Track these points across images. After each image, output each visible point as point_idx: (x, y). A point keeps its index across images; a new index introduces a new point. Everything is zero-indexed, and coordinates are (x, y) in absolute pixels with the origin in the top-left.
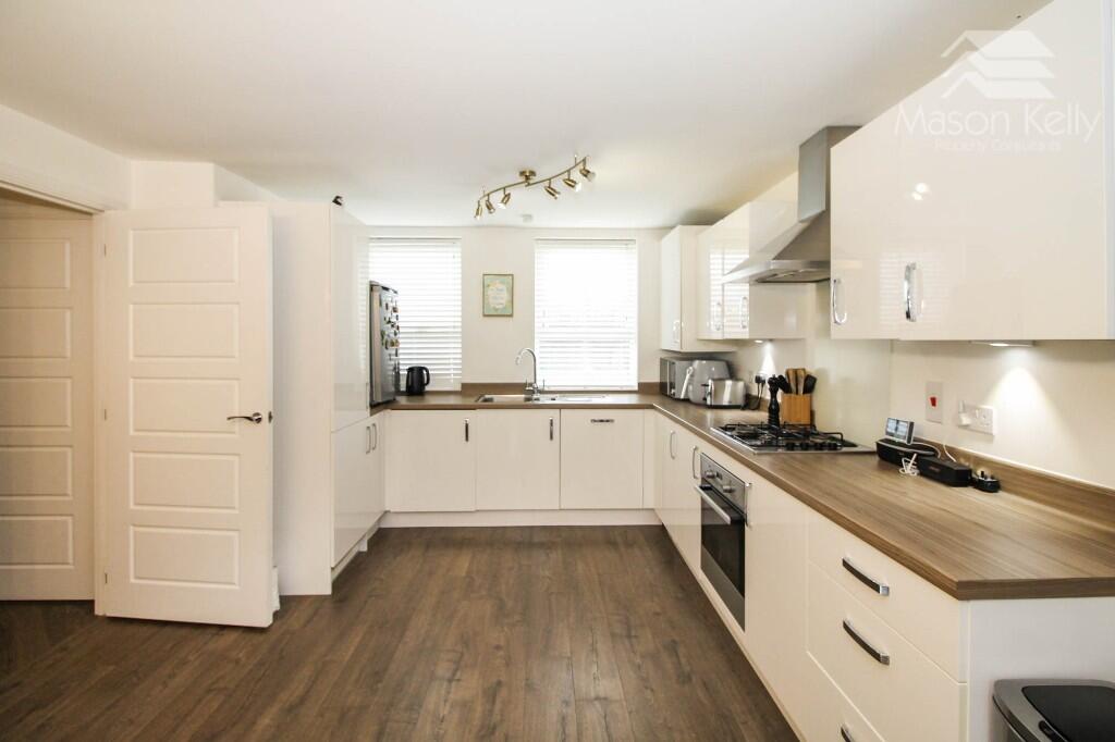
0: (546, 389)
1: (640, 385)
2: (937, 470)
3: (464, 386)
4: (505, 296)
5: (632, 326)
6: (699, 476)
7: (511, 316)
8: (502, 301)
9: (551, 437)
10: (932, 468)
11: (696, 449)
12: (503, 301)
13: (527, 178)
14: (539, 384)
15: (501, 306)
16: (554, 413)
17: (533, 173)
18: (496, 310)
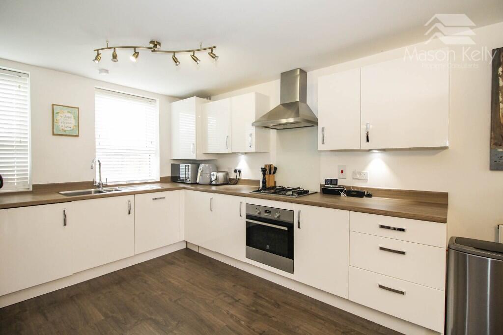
0: (108, 184)
1: (161, 178)
2: (355, 193)
3: (35, 187)
4: (73, 122)
5: (156, 146)
6: (244, 215)
7: (77, 136)
8: (69, 125)
9: (129, 213)
10: (352, 193)
11: (241, 203)
12: (72, 126)
13: (155, 46)
14: (104, 181)
15: (69, 129)
16: (131, 197)
17: (159, 44)
18: (65, 131)
